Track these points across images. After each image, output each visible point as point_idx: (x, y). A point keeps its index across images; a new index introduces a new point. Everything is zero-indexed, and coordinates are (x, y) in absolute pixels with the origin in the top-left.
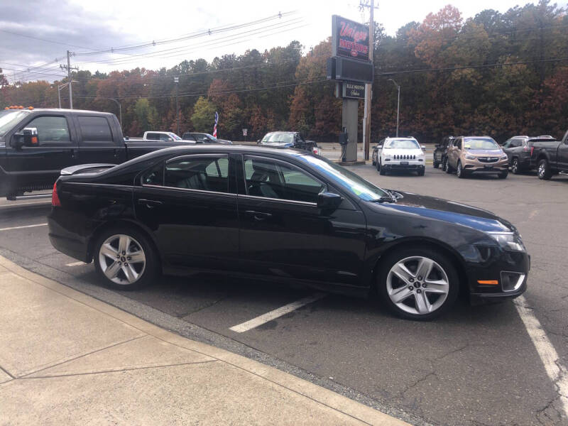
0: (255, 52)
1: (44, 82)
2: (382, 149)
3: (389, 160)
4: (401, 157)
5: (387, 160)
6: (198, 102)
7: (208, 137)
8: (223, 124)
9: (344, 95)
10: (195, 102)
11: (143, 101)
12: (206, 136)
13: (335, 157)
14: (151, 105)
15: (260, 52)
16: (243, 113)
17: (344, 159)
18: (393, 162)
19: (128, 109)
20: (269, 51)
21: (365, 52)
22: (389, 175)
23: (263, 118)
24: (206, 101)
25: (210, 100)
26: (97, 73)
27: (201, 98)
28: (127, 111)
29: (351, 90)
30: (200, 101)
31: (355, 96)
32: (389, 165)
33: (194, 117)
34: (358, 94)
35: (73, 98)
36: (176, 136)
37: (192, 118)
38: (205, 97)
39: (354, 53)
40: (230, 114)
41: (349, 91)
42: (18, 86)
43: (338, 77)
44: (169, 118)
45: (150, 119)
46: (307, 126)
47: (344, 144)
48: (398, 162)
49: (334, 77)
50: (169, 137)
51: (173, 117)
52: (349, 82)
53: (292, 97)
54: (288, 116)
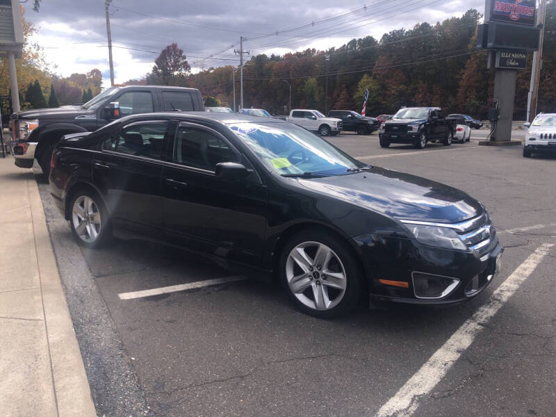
0: (425, 25)
1: (230, 66)
2: (529, 126)
3: (534, 139)
4: (550, 136)
5: (531, 139)
6: (362, 80)
7: (352, 114)
8: (385, 102)
9: (497, 65)
10: (360, 80)
11: (312, 81)
12: (350, 113)
13: (483, 136)
14: (318, 85)
15: (431, 25)
16: (407, 90)
17: (493, 138)
18: (538, 142)
19: (298, 89)
20: (441, 23)
21: (529, 14)
22: (535, 158)
23: (428, 95)
24: (370, 79)
25: (375, 78)
26: (273, 56)
27: (365, 76)
28: (297, 91)
29: (507, 59)
30: (365, 79)
31: (513, 66)
32: (533, 146)
33: (357, 96)
34: (517, 64)
35: (243, 80)
36: (320, 113)
37: (355, 97)
38: (370, 74)
39: (514, 16)
40: (393, 92)
41: (503, 61)
42: (212, 71)
43: (490, 44)
44: (334, 97)
45: (317, 98)
46: (478, 102)
47: (495, 121)
48: (545, 142)
49: (484, 45)
50: (312, 115)
51: (338, 95)
52: (505, 50)
53: (462, 71)
54: (457, 92)
